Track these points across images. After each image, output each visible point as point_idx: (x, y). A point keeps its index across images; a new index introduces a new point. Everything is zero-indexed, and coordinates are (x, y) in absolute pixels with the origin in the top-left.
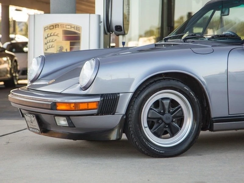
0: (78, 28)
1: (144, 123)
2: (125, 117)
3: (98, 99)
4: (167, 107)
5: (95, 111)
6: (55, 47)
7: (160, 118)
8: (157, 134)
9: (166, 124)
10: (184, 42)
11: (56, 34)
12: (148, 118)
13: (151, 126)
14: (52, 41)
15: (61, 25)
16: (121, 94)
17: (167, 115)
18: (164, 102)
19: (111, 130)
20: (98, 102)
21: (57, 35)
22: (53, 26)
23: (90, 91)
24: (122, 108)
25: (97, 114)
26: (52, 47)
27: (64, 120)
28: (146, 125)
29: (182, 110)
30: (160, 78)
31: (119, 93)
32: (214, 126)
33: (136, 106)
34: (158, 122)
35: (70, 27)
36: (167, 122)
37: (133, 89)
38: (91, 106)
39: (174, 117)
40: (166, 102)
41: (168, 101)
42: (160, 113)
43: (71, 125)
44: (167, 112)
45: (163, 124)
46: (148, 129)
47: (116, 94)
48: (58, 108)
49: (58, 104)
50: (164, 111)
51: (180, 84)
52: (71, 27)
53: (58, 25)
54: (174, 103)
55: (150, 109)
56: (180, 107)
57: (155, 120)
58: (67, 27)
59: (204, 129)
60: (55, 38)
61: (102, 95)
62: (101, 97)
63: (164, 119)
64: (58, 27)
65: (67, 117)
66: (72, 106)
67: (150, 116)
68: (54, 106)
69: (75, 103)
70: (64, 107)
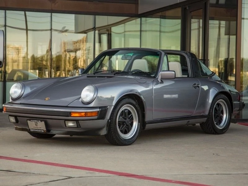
2: (109, 121)
3: (98, 110)
4: (127, 114)
5: (96, 117)
7: (124, 122)
13: (119, 126)
16: (108, 107)
18: (126, 111)
19: (100, 129)
20: (98, 112)
27: (73, 123)
29: (133, 117)
32: (146, 126)
34: (123, 124)
37: (114, 103)
38: (94, 114)
42: (124, 118)
43: (78, 126)
45: (125, 125)
47: (106, 107)
48: (72, 115)
49: (72, 113)
50: (126, 117)
54: (129, 113)
55: (120, 116)
56: (132, 115)
57: (121, 123)
61: (100, 108)
62: (100, 109)
63: (127, 123)
65: (77, 121)
66: (83, 114)
67: (119, 120)
68: (69, 114)
69: (86, 112)
70: (77, 115)
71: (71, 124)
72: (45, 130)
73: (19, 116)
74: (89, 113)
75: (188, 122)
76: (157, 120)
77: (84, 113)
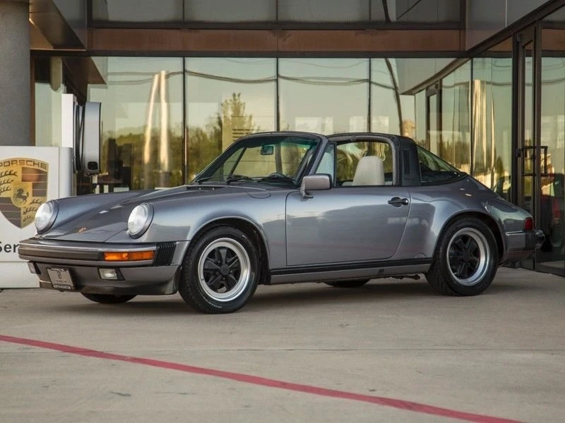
0: (44, 165)
1: (201, 276)
2: (181, 268)
3: (154, 248)
4: (224, 257)
5: (151, 261)
6: (12, 190)
7: (217, 270)
8: (214, 288)
9: (224, 276)
10: (228, 184)
11: (12, 173)
12: (204, 269)
13: (207, 279)
14: (7, 182)
15: (20, 161)
16: (177, 243)
17: (225, 266)
18: (221, 251)
19: (164, 283)
20: (154, 251)
21: (14, 174)
22: (9, 162)
23: (143, 239)
24: (178, 258)
25: (152, 265)
26: (7, 190)
27: (112, 273)
28: (202, 277)
29: (239, 261)
30: (217, 225)
31: (175, 242)
32: (272, 278)
33: (193, 255)
34: (215, 274)
35: (32, 163)
36: (224, 274)
37: (190, 237)
38: (146, 256)
39: (231, 269)
40: (223, 252)
41: (225, 251)
42: (217, 263)
43: (120, 278)
44: (224, 263)
45: (220, 277)
46: (204, 282)
47: (172, 242)
48: (107, 258)
49: (106, 255)
50: (222, 261)
51: (238, 232)
52: (34, 164)
53: (16, 161)
54: (231, 253)
55: (207, 259)
56: (237, 258)
57: (211, 272)
58: (29, 163)
59: (261, 282)
60: (12, 177)
61: (158, 244)
62: (157, 246)
63: (222, 271)
64: (16, 163)
65: (117, 269)
66: (124, 256)
67: (206, 267)
68: (102, 256)
69: (129, 253)
70: (114, 257)
71: (109, 274)
72: (72, 285)
73: (41, 263)
74: (134, 254)
75: (381, 271)
76: (299, 268)
77: (127, 254)
